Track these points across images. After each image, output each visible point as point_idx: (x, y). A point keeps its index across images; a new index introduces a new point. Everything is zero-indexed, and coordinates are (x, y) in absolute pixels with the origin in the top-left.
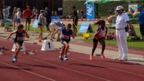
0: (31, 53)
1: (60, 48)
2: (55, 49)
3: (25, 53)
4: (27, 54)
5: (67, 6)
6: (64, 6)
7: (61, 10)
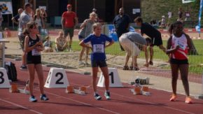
0: (79, 92)
1: (132, 83)
2: (123, 84)
3: (67, 91)
4: (71, 92)
5: (150, 5)
6: (143, 4)
7: (137, 13)
